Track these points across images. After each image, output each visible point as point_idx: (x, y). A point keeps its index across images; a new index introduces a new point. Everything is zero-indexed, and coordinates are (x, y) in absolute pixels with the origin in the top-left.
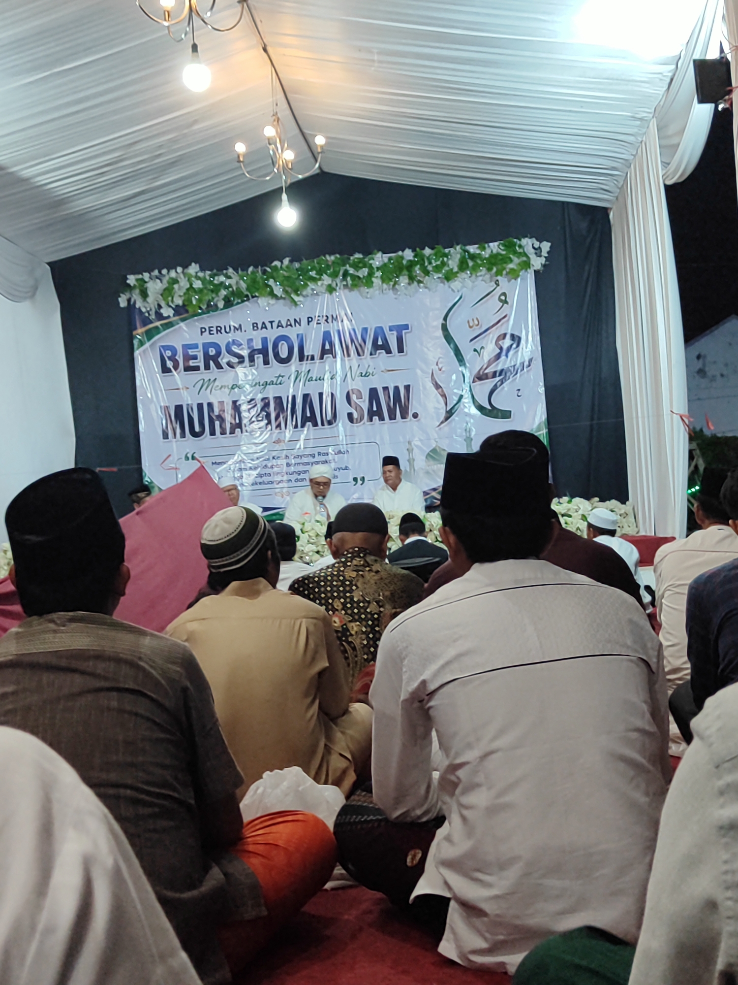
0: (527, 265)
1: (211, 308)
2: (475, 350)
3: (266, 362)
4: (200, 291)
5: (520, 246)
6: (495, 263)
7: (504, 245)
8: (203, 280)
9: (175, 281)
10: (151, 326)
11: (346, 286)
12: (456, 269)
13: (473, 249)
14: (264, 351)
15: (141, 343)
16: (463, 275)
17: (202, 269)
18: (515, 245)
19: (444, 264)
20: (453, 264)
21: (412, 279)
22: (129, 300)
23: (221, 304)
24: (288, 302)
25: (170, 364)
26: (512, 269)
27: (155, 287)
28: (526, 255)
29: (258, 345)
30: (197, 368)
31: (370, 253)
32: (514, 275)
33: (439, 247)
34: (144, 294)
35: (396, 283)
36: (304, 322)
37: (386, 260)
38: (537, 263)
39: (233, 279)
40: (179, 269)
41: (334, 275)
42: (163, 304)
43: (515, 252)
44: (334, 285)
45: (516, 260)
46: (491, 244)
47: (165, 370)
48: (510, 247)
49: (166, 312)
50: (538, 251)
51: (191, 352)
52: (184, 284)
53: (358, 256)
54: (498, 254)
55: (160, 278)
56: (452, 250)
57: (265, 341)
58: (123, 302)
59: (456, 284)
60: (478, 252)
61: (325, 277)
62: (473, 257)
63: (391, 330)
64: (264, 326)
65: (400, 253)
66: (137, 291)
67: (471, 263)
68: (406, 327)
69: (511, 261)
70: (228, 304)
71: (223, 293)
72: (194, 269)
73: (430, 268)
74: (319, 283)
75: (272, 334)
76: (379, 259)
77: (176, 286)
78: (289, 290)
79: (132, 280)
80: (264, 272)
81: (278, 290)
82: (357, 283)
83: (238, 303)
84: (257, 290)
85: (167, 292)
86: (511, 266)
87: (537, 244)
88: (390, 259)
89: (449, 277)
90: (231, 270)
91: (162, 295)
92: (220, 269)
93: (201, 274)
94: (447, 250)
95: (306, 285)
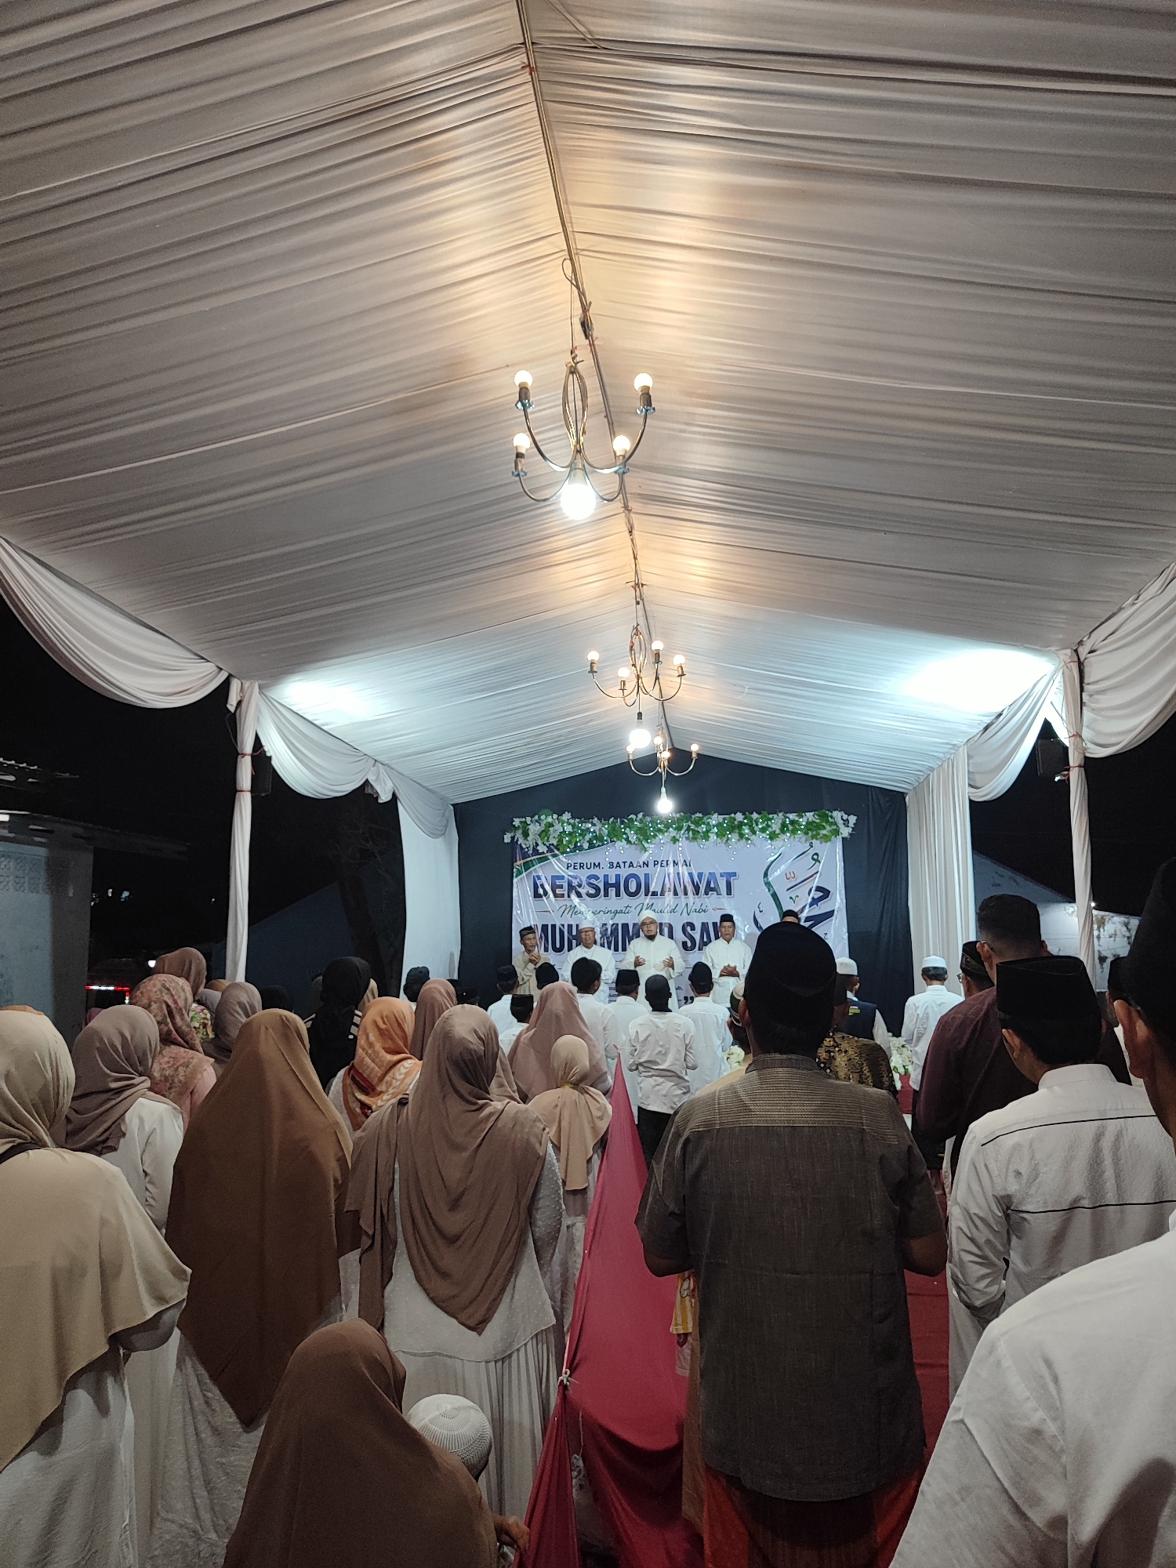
0: (836, 832)
1: (577, 848)
2: (791, 898)
3: (618, 894)
4: (570, 834)
5: (832, 817)
6: (812, 829)
7: (818, 815)
8: (573, 826)
9: (551, 825)
10: (529, 859)
11: (687, 838)
12: (778, 831)
13: (792, 816)
14: (617, 886)
15: (520, 873)
16: (782, 836)
17: (573, 817)
18: (827, 816)
19: (768, 826)
20: (776, 826)
21: (741, 836)
22: (513, 838)
23: (586, 846)
24: (639, 847)
25: (541, 891)
26: (824, 835)
27: (534, 829)
28: (836, 824)
29: (612, 881)
30: (562, 896)
31: (709, 814)
32: (826, 838)
33: (765, 813)
34: (526, 835)
35: (728, 839)
36: (651, 864)
37: (721, 821)
38: (846, 832)
39: (596, 827)
40: (555, 816)
41: (679, 829)
42: (540, 842)
43: (827, 821)
44: (677, 837)
45: (828, 828)
46: (807, 814)
47: (537, 895)
48: (824, 817)
49: (542, 848)
50: (846, 823)
51: (558, 882)
52: (558, 828)
53: (698, 815)
54: (813, 822)
55: (539, 821)
56: (775, 816)
57: (618, 877)
58: (507, 839)
59: (777, 843)
60: (796, 819)
61: (671, 829)
62: (793, 822)
63: (721, 876)
64: (618, 866)
65: (733, 815)
66: (520, 831)
67: (790, 827)
68: (734, 874)
69: (825, 828)
70: (591, 846)
71: (589, 836)
72: (566, 816)
73: (756, 828)
74: (666, 834)
75: (624, 872)
76: (715, 819)
77: (551, 829)
78: (641, 838)
79: (517, 822)
80: (622, 822)
81: (633, 838)
82: (695, 836)
83: (599, 846)
84: (616, 836)
85: (544, 834)
86: (824, 832)
87: (845, 817)
88: (724, 819)
89: (773, 836)
90: (596, 820)
91: (539, 835)
92: (587, 818)
93: (572, 821)
94: (771, 816)
95: (655, 836)
